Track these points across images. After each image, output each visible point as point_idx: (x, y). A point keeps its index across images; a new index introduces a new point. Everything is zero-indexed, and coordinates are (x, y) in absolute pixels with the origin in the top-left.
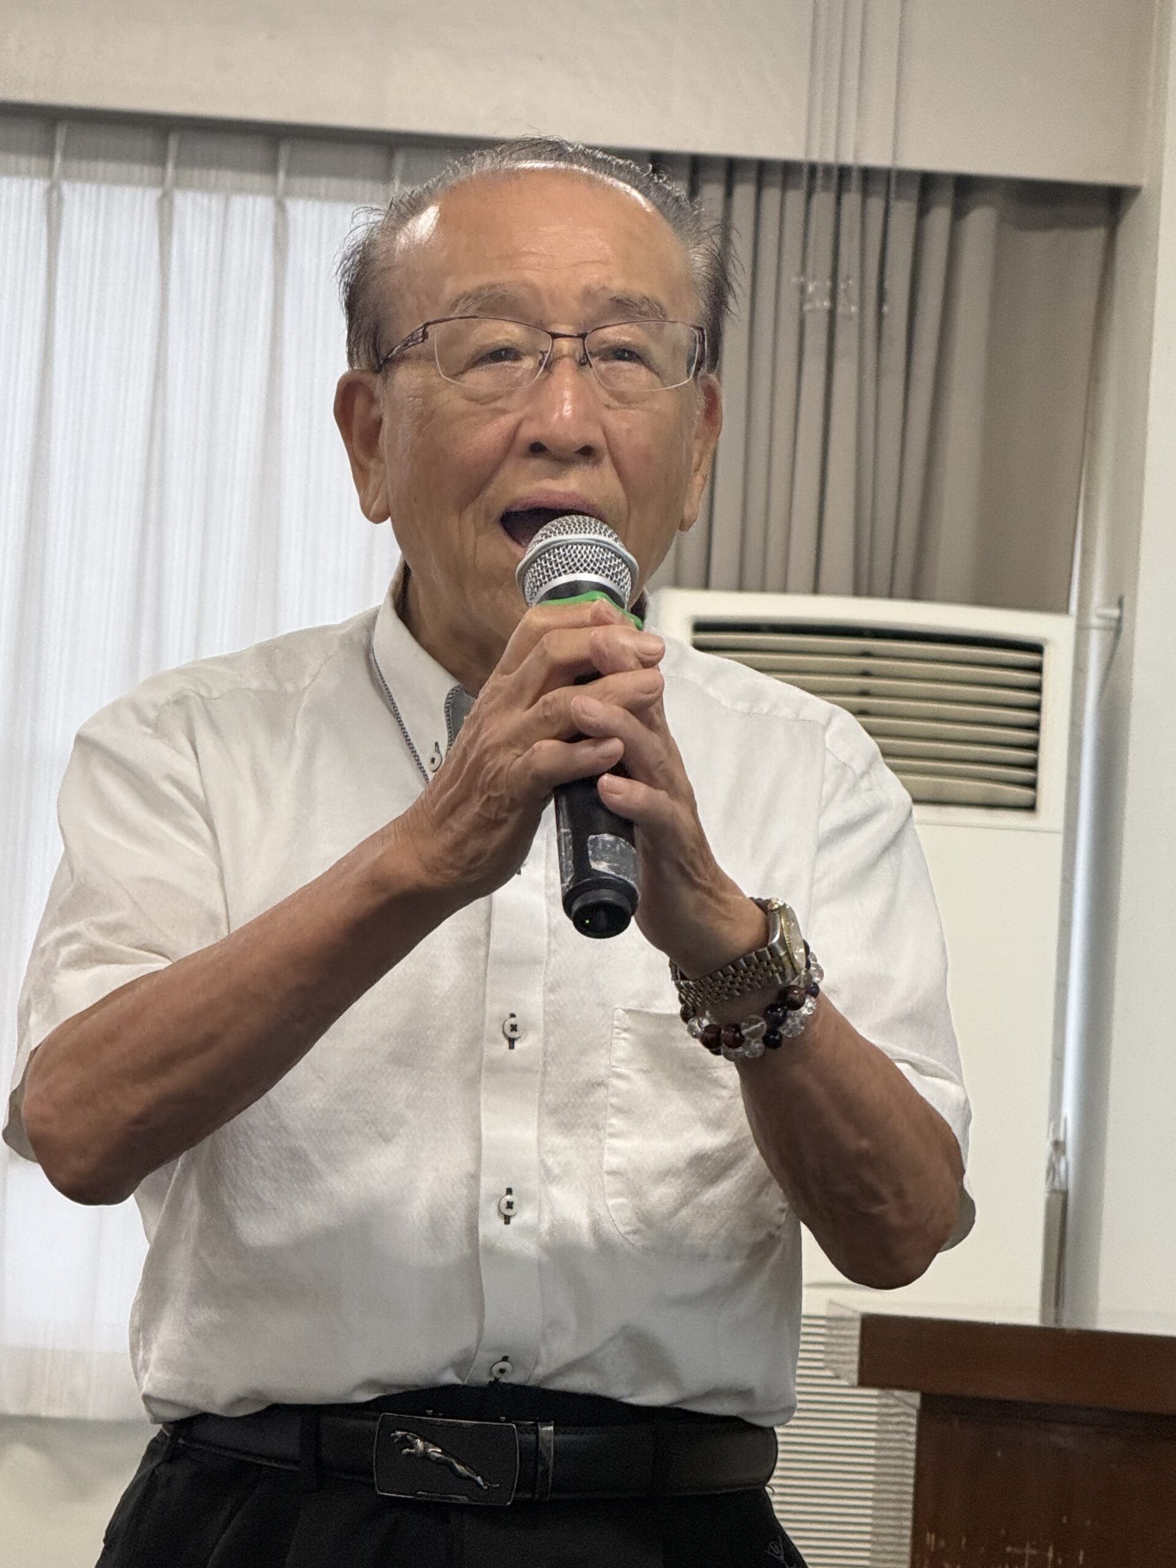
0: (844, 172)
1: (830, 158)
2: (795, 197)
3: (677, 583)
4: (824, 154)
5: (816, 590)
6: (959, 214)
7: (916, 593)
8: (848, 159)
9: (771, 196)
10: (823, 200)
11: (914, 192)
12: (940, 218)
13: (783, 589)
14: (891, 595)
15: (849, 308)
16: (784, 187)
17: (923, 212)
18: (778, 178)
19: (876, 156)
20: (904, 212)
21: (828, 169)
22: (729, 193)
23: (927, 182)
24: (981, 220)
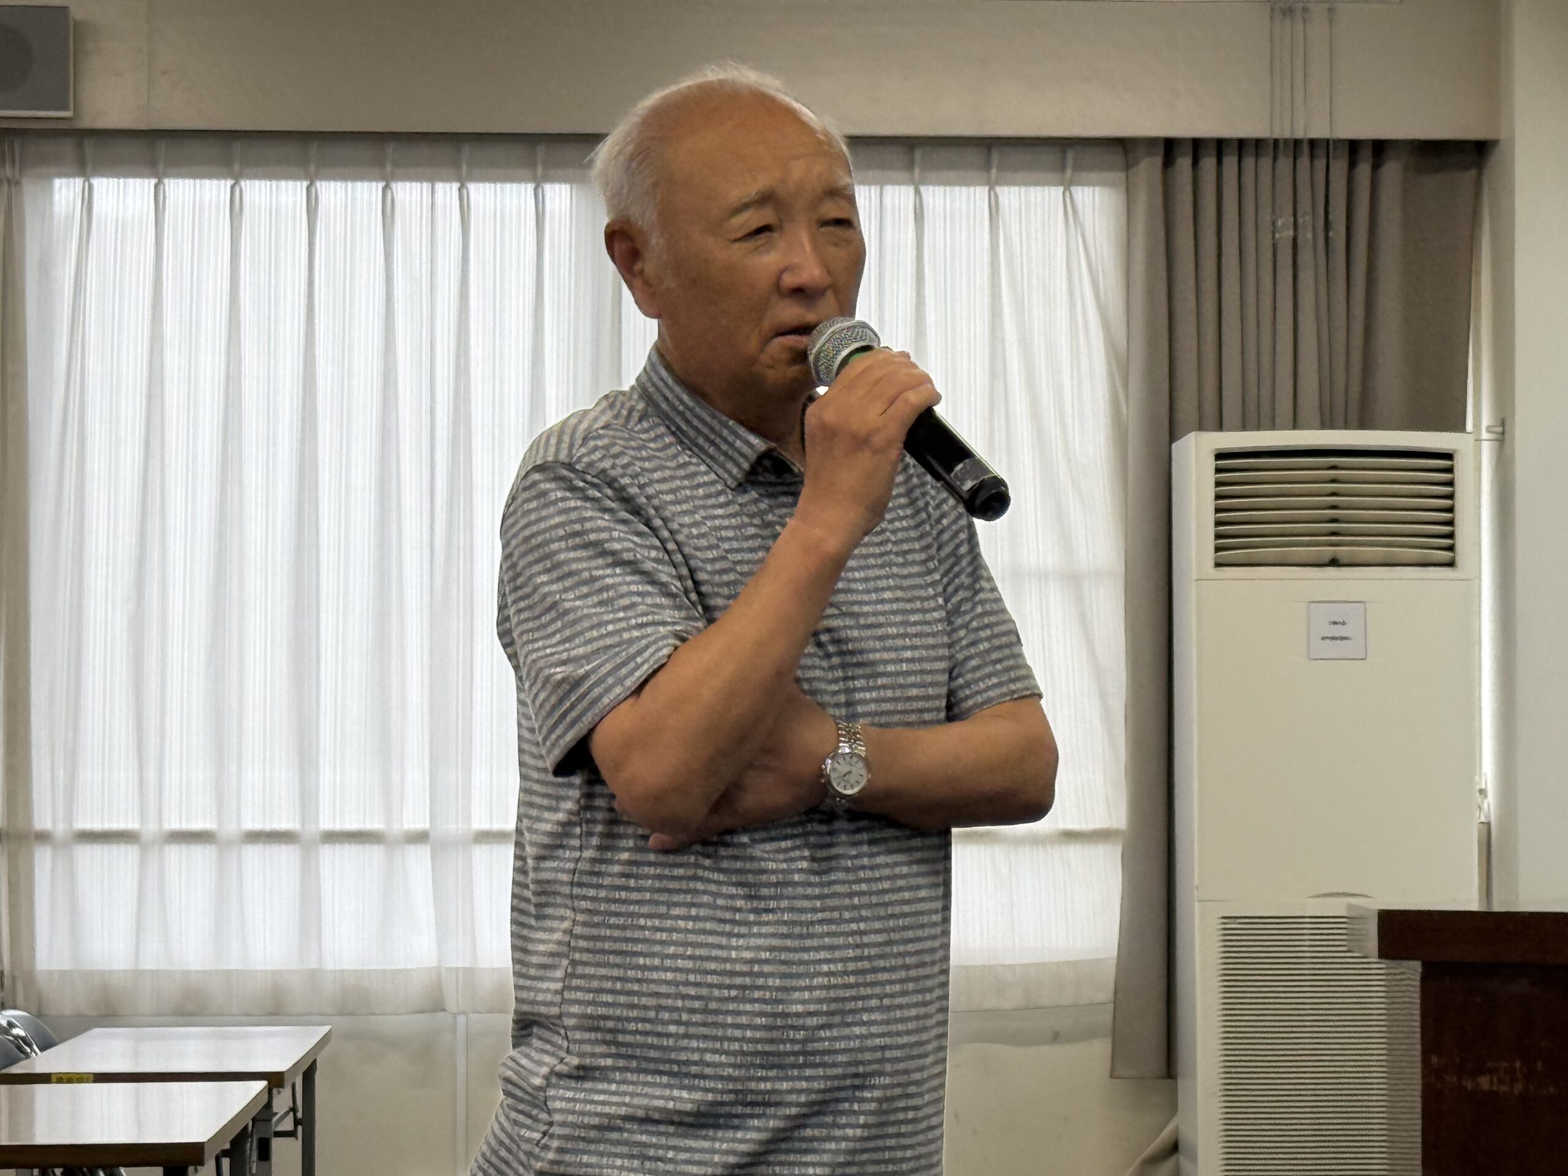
0: (1297, 143)
1: (1287, 135)
2: (1266, 162)
3: (1201, 427)
4: (1282, 131)
5: (1295, 426)
6: (1376, 166)
7: (1363, 425)
8: (1299, 135)
9: (1249, 162)
10: (1284, 164)
11: (1346, 153)
12: (1364, 169)
13: (1273, 427)
14: (1346, 426)
15: (1306, 236)
16: (1257, 156)
17: (1352, 165)
18: (1251, 150)
19: (1319, 132)
20: (1339, 167)
21: (1286, 141)
22: (1219, 162)
23: (1354, 147)
24: (1392, 170)
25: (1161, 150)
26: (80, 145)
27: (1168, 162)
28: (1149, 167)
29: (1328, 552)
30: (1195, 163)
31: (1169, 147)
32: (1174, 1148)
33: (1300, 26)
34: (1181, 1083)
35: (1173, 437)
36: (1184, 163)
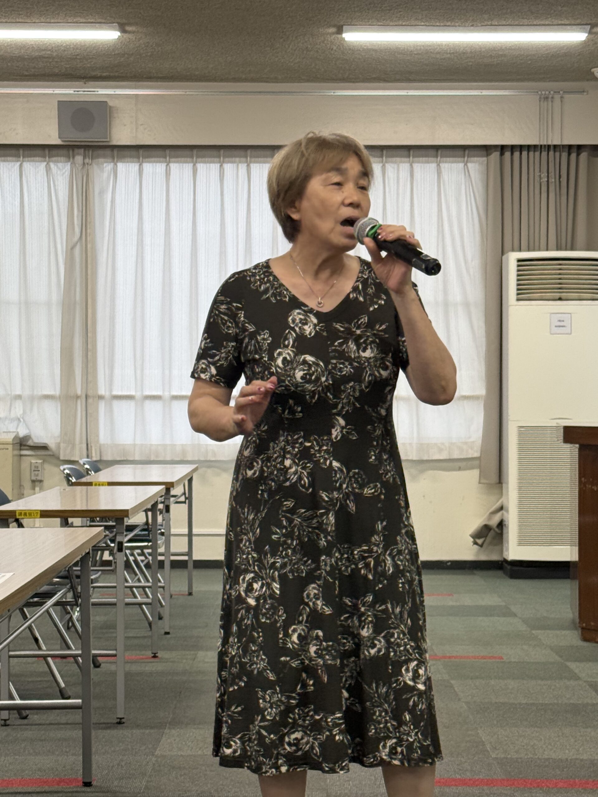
0: (549, 146)
1: (545, 143)
2: (537, 154)
3: (513, 250)
5: (547, 250)
6: (578, 155)
7: (572, 249)
8: (550, 143)
9: (531, 153)
10: (544, 154)
11: (567, 150)
12: (573, 156)
13: (539, 250)
14: (566, 249)
15: (552, 180)
16: (534, 151)
17: (569, 154)
18: (533, 149)
19: (557, 142)
20: (565, 155)
21: (545, 146)
22: (521, 154)
23: (570, 147)
24: (584, 156)
25: (499, 149)
26: (113, 151)
27: (502, 154)
28: (496, 155)
29: (558, 295)
30: (512, 154)
31: (502, 148)
32: (501, 508)
33: (550, 103)
34: (504, 485)
35: (503, 253)
36: (508, 154)
